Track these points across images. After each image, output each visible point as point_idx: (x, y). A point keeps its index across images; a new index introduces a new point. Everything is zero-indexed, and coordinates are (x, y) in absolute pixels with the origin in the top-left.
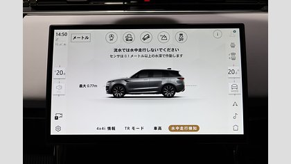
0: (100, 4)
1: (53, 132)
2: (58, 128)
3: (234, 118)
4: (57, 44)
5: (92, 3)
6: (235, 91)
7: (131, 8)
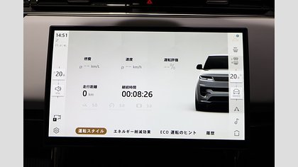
0: (102, 5)
1: (51, 134)
2: (56, 130)
3: (236, 123)
4: (57, 45)
5: (93, 5)
6: (237, 96)
7: (133, 10)
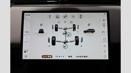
1: (24, 58)
2: (26, 56)
3: (104, 52)
4: (25, 19)
5: (41, 1)
6: (105, 40)
7: (59, 3)
